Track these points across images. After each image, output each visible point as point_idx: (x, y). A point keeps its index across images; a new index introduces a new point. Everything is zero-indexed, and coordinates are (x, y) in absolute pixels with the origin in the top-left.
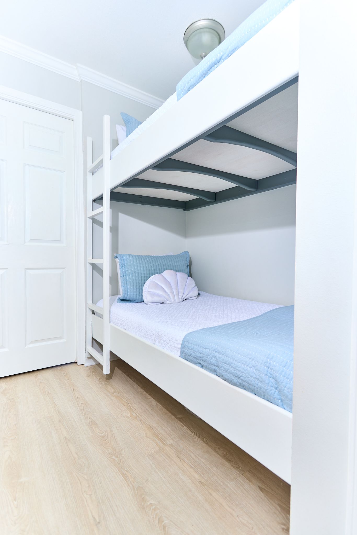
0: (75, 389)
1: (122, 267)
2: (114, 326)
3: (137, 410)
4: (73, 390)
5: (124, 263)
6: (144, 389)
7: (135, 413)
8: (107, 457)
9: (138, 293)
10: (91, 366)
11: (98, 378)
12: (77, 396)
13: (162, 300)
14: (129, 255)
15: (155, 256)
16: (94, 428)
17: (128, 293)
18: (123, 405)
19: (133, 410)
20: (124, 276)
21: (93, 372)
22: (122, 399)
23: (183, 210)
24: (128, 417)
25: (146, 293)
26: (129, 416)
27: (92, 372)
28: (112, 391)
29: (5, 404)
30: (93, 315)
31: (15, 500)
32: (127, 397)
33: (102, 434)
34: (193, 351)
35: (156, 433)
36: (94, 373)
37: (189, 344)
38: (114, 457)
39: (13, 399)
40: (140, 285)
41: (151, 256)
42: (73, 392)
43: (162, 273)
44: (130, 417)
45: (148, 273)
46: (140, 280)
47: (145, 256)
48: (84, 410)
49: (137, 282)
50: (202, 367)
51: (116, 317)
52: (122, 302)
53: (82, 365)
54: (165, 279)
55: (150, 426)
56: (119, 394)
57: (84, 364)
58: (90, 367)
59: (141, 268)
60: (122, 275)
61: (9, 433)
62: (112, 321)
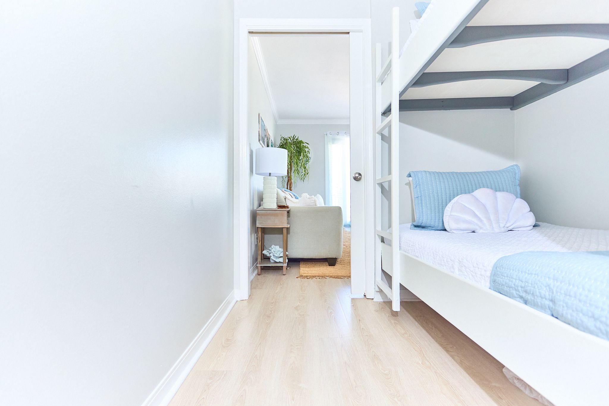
0: (361, 321)
1: (417, 186)
2: (405, 253)
3: (432, 360)
4: (358, 321)
5: (419, 182)
6: (445, 340)
7: (429, 362)
8: (388, 397)
9: (437, 218)
10: (381, 303)
11: (387, 315)
12: (362, 327)
13: (472, 227)
14: (425, 171)
15: (462, 173)
16: (376, 362)
17: (423, 217)
18: (414, 349)
19: (427, 358)
20: (419, 197)
21: (382, 308)
22: (414, 343)
23: (510, 109)
24: (419, 363)
25: (448, 217)
26: (421, 363)
27: (380, 308)
28: (403, 331)
29: (297, 318)
30: (382, 243)
31: (293, 400)
32: (420, 342)
33: (385, 371)
34: (509, 279)
35: (457, 393)
36: (383, 310)
37: (503, 269)
38: (396, 399)
39: (303, 315)
40: (440, 207)
41: (456, 173)
42: (359, 322)
43: (473, 192)
44: (422, 365)
45: (452, 193)
46: (440, 202)
47: (448, 173)
48: (368, 342)
49: (436, 204)
50: (526, 302)
51: (407, 243)
52: (416, 228)
53: (371, 300)
54: (476, 199)
55: (448, 382)
56: (410, 336)
57: (373, 299)
58: (379, 303)
59: (441, 187)
60: (416, 197)
61: (296, 342)
62: (402, 248)
